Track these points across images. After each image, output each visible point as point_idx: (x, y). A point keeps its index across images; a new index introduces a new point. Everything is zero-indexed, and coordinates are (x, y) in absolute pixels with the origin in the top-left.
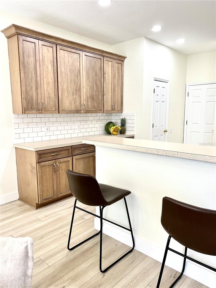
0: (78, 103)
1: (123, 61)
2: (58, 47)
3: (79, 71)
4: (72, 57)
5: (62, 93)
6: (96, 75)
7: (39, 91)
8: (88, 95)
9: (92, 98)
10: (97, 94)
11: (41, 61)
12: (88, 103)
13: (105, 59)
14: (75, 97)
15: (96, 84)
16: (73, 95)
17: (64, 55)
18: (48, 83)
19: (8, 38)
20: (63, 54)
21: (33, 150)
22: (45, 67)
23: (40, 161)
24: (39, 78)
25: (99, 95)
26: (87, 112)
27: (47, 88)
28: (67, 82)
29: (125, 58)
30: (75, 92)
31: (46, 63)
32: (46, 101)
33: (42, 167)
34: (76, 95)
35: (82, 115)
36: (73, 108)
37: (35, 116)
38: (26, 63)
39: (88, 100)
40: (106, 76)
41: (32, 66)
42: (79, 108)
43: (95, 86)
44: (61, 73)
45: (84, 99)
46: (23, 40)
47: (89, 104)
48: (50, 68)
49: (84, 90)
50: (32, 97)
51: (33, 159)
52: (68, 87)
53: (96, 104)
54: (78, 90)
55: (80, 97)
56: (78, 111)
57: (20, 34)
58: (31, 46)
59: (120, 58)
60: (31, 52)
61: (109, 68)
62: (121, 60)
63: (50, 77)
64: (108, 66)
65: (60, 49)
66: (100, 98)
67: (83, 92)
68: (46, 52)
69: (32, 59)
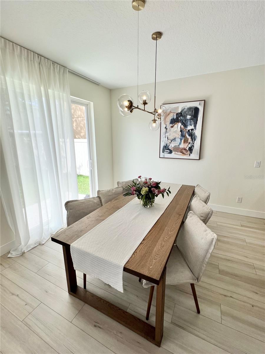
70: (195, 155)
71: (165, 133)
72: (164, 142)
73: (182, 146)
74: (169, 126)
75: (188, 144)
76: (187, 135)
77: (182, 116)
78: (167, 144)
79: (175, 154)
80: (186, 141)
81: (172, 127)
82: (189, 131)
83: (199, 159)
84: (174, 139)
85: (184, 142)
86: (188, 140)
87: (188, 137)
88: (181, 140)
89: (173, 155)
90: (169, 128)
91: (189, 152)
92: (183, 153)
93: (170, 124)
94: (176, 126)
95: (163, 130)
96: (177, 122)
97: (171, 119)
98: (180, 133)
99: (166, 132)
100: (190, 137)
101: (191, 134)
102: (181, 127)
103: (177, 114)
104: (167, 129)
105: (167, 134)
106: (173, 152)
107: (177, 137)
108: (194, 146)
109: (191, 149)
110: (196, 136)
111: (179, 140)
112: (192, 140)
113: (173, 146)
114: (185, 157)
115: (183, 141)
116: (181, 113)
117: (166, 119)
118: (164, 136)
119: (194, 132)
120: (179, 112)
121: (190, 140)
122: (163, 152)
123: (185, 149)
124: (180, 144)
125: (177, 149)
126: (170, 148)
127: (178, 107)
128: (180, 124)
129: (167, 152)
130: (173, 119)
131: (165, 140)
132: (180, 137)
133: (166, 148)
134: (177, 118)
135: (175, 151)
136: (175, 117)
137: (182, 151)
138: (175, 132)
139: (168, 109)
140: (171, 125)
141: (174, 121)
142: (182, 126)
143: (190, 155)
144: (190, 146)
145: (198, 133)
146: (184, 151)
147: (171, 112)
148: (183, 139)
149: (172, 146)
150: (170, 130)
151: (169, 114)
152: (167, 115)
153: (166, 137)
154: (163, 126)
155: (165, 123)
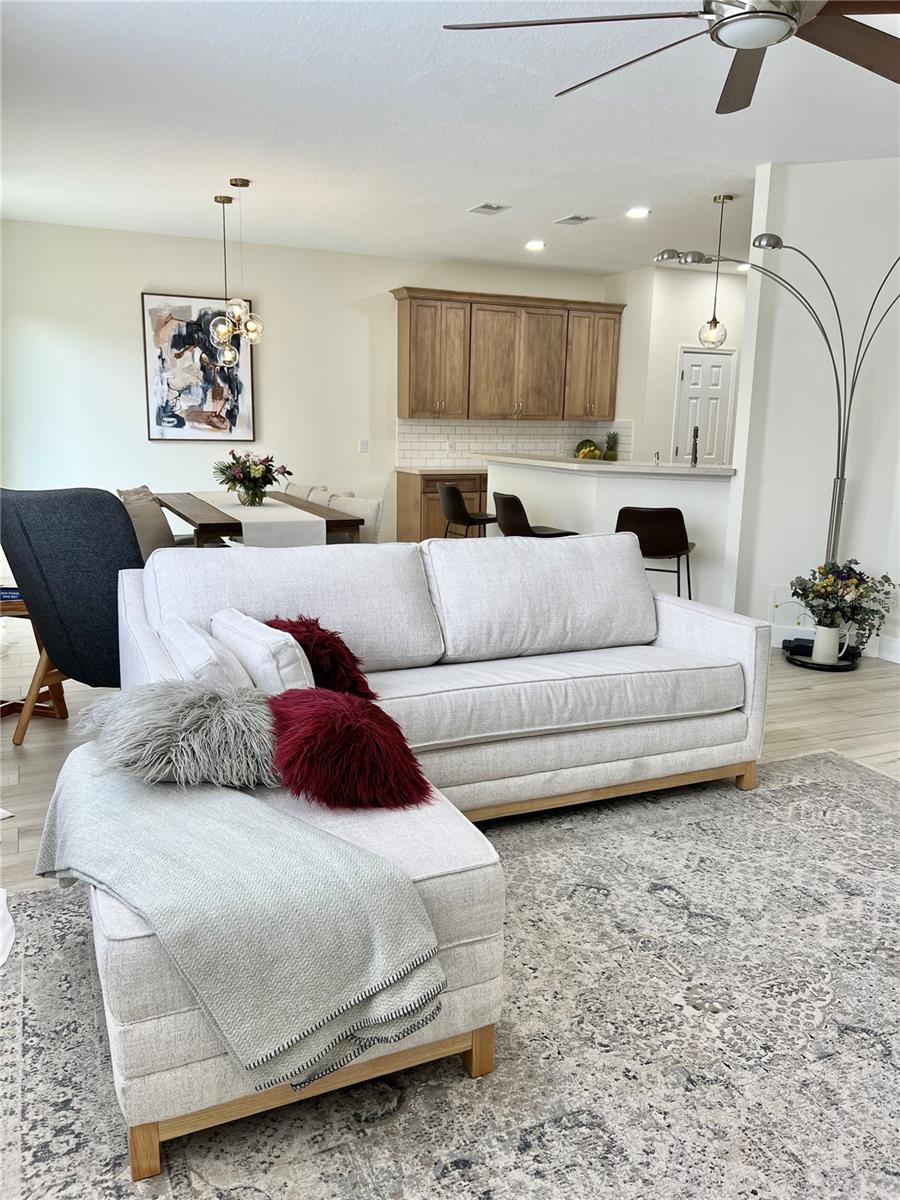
0: (506, 401)
1: (621, 313)
2: (475, 306)
3: (512, 343)
4: (498, 321)
5: (476, 384)
6: (550, 347)
7: (437, 382)
8: (530, 386)
9: (538, 391)
10: (550, 383)
11: (444, 334)
12: (527, 400)
13: (572, 313)
14: (500, 389)
15: (548, 362)
16: (497, 386)
17: (485, 320)
18: (453, 369)
19: (398, 299)
20: (481, 316)
21: (418, 473)
22: (449, 343)
23: (427, 490)
24: (437, 362)
25: (554, 384)
26: (525, 416)
27: (451, 377)
28: (488, 365)
29: (623, 306)
30: (501, 381)
31: (452, 336)
32: (447, 399)
33: (430, 499)
34: (504, 385)
35: (514, 423)
36: (496, 409)
37: (430, 422)
38: (419, 340)
39: (528, 394)
40: (574, 347)
41: (428, 343)
42: (507, 410)
43: (545, 370)
44: (477, 349)
45: (520, 393)
46: (419, 306)
47: (531, 403)
48: (458, 342)
49: (521, 377)
50: (425, 393)
51: (418, 485)
52: (487, 374)
53: (546, 403)
54: (508, 378)
55: (512, 390)
56: (504, 417)
57: (414, 298)
58: (429, 312)
59: (612, 309)
60: (429, 322)
61: (581, 330)
62: (614, 311)
63: (457, 358)
64: (580, 327)
65: (478, 310)
66: (557, 390)
67: (519, 380)
68: (453, 318)
69: (429, 332)
70: (242, 429)
71: (161, 372)
72: (158, 393)
73: (210, 406)
74: (170, 353)
75: (222, 402)
76: (219, 380)
77: (201, 329)
78: (167, 401)
79: (194, 427)
80: (217, 395)
81: (178, 356)
82: (222, 368)
83: (254, 440)
84: (187, 389)
85: (214, 398)
86: (222, 391)
87: (222, 384)
88: (205, 391)
89: (188, 431)
90: (171, 359)
91: (227, 423)
92: (214, 426)
93: (172, 347)
94: (188, 354)
95: (154, 363)
96: (190, 345)
97: (174, 336)
98: (202, 373)
99: (163, 369)
100: (227, 386)
101: (229, 377)
102: (201, 359)
103: (189, 325)
104: (163, 360)
105: (165, 374)
106: (187, 423)
107: (195, 382)
108: (237, 408)
109: (232, 416)
110: (241, 384)
111: (201, 390)
112: (233, 393)
113: (185, 407)
114: (219, 435)
115: (209, 394)
116: (198, 323)
117: (161, 335)
118: (158, 378)
119: (235, 372)
120: (194, 318)
121: (226, 392)
122: (159, 423)
123: (218, 416)
124: (204, 400)
125: (196, 414)
126: (177, 413)
127: (189, 308)
128: (198, 351)
129: (169, 422)
130: (180, 335)
131: (163, 391)
132: (201, 384)
133: (165, 411)
134: (190, 334)
135: (189, 420)
136: (184, 332)
137: (212, 420)
138: (189, 369)
139: (164, 310)
140: (175, 351)
141: (181, 342)
142: (204, 356)
143: (230, 429)
144: (228, 406)
145: (243, 375)
146: (215, 420)
147: (170, 317)
148: (211, 390)
149: (182, 406)
150: (174, 365)
151: (166, 323)
152: (160, 324)
153: (165, 383)
154: (153, 352)
155: (158, 342)
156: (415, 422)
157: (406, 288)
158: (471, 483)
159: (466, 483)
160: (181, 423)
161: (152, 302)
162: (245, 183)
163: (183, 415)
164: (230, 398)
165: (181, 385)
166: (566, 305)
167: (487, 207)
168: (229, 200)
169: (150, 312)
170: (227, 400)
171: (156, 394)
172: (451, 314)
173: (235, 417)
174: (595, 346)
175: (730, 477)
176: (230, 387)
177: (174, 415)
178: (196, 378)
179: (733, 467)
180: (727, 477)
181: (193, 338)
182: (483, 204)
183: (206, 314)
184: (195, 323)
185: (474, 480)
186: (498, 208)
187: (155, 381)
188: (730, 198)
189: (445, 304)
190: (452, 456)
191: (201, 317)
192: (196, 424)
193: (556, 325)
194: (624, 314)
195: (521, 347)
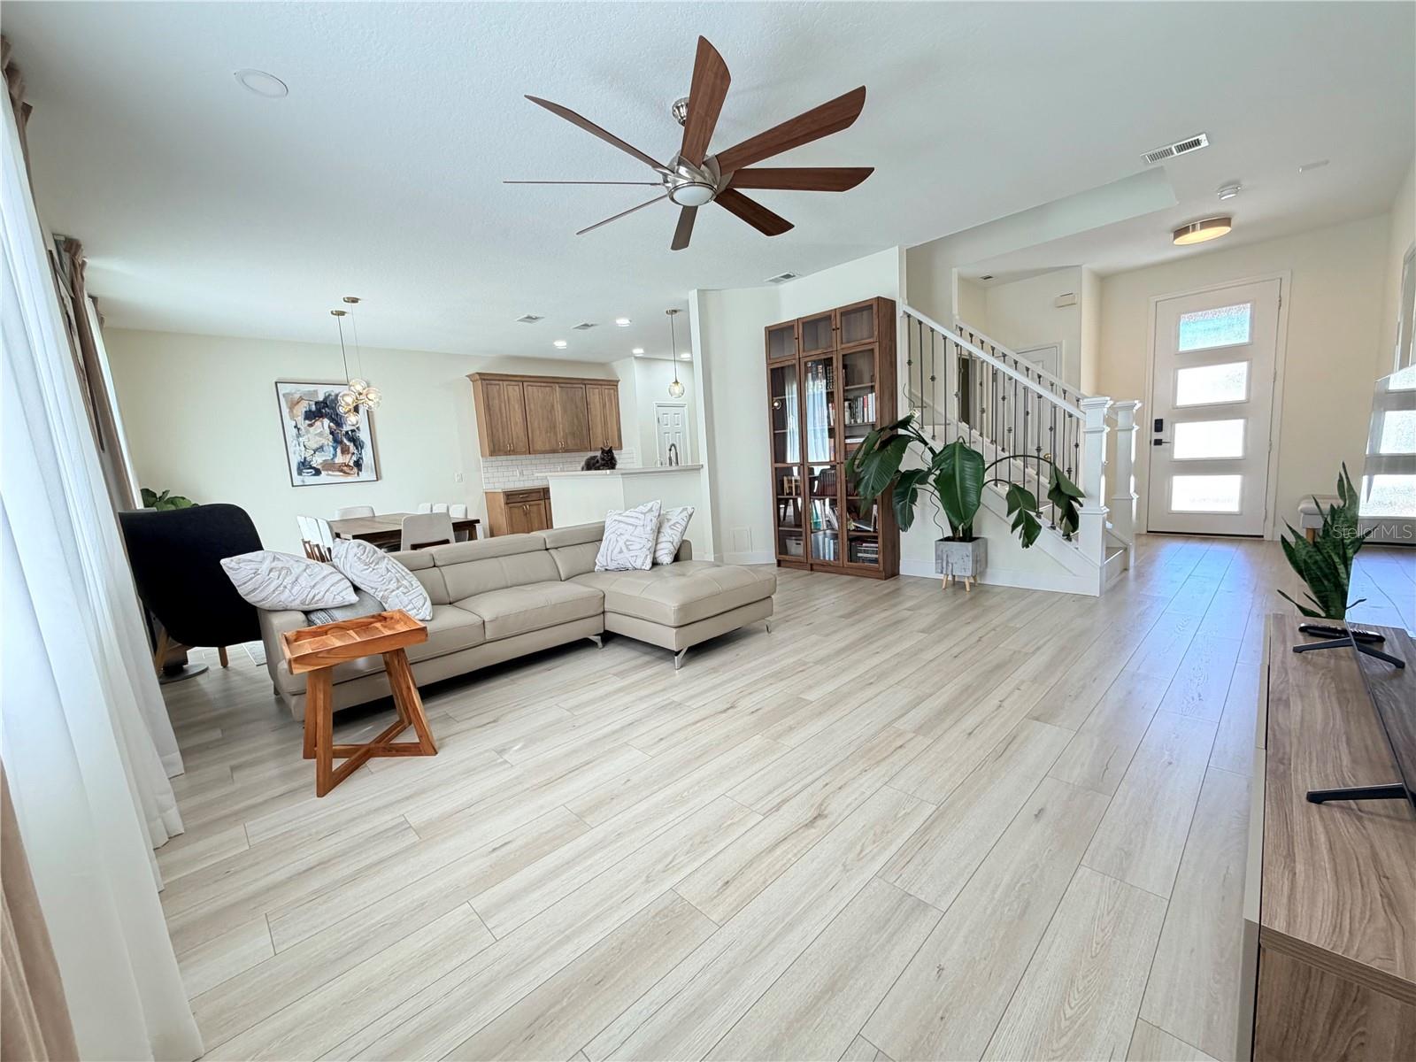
0: (553, 441)
1: (617, 386)
2: (525, 384)
3: (553, 406)
4: (542, 392)
5: (533, 432)
6: (577, 407)
7: (506, 432)
8: (567, 431)
9: (573, 434)
10: (580, 429)
11: (507, 402)
12: (566, 443)
13: (588, 386)
14: (549, 435)
15: (577, 416)
16: (547, 432)
17: (533, 392)
18: (516, 423)
19: (473, 381)
20: (530, 390)
21: (500, 491)
22: (511, 406)
23: (508, 501)
24: (505, 420)
25: (582, 430)
26: (565, 451)
27: (515, 428)
28: (539, 420)
29: (618, 381)
30: (549, 429)
31: (513, 402)
32: (514, 442)
33: (511, 508)
34: (551, 432)
35: (560, 455)
36: (547, 447)
37: (504, 457)
38: (490, 405)
39: (567, 437)
40: (592, 406)
41: (497, 407)
42: (555, 448)
43: (575, 421)
44: (530, 410)
45: (562, 437)
46: (487, 384)
47: (569, 442)
48: (517, 405)
49: (561, 426)
50: (499, 439)
51: (502, 500)
52: (539, 424)
53: (579, 441)
54: (553, 427)
55: (555, 434)
56: (554, 451)
57: (485, 380)
58: (495, 389)
59: (612, 383)
60: (496, 395)
61: (595, 396)
62: (613, 384)
63: (517, 416)
64: (594, 394)
65: (528, 385)
66: (585, 432)
67: (560, 428)
68: (513, 391)
69: (496, 401)
70: (367, 474)
71: (298, 437)
72: (297, 453)
73: (340, 459)
74: (303, 424)
75: (350, 455)
76: (345, 441)
77: (327, 406)
78: (305, 458)
79: (328, 475)
80: (345, 451)
81: (311, 425)
82: (347, 432)
83: (377, 480)
84: (321, 448)
85: (343, 452)
86: (349, 448)
87: (348, 443)
88: (335, 449)
89: (324, 477)
90: (305, 428)
91: (355, 470)
92: (345, 472)
93: (305, 420)
94: (318, 423)
95: (290, 431)
96: (320, 417)
97: (306, 412)
98: (331, 436)
99: (299, 435)
100: (352, 444)
101: (352, 438)
102: (329, 426)
103: (316, 403)
104: (299, 429)
105: (300, 439)
106: (323, 472)
107: (326, 443)
108: (362, 459)
109: (358, 464)
110: (363, 442)
111: (332, 449)
112: (357, 448)
113: (320, 461)
114: (350, 479)
115: (339, 450)
116: (324, 402)
117: (295, 411)
118: (295, 442)
119: (357, 434)
120: (321, 398)
121: (352, 448)
122: (300, 473)
123: (348, 466)
124: (335, 455)
125: (330, 466)
126: (315, 465)
127: (316, 392)
128: (326, 422)
129: (308, 473)
130: (310, 411)
131: (301, 451)
132: (331, 444)
133: (304, 465)
134: (318, 410)
135: (327, 470)
136: (314, 408)
137: (342, 469)
138: (321, 434)
139: (295, 393)
140: (308, 422)
141: (311, 416)
142: (332, 424)
143: (358, 474)
144: (354, 458)
145: (364, 436)
146: (345, 468)
147: (301, 399)
148: (339, 448)
149: (317, 461)
150: (307, 432)
151: (298, 403)
152: (293, 405)
153: (302, 444)
154: (289, 424)
155: (292, 417)
156: (494, 458)
157: (479, 374)
158: (538, 494)
159: (534, 494)
160: (318, 472)
161: (283, 389)
162: (355, 301)
163: (319, 467)
164: (356, 452)
165: (315, 446)
166: (584, 382)
167: (529, 317)
168: (342, 313)
169: (284, 395)
170: (353, 454)
171: (295, 453)
172: (510, 388)
173: (361, 465)
174: (604, 406)
175: (699, 469)
176: (355, 445)
177: (311, 468)
178: (328, 440)
179: (701, 463)
180: (698, 469)
181: (321, 413)
182: (526, 316)
183: (330, 395)
184: (321, 402)
185: (539, 492)
186: (536, 318)
187: (293, 444)
188: (675, 311)
189: (505, 383)
190: (522, 479)
191: (326, 398)
192: (330, 473)
193: (579, 393)
194: (619, 386)
195: (558, 408)
